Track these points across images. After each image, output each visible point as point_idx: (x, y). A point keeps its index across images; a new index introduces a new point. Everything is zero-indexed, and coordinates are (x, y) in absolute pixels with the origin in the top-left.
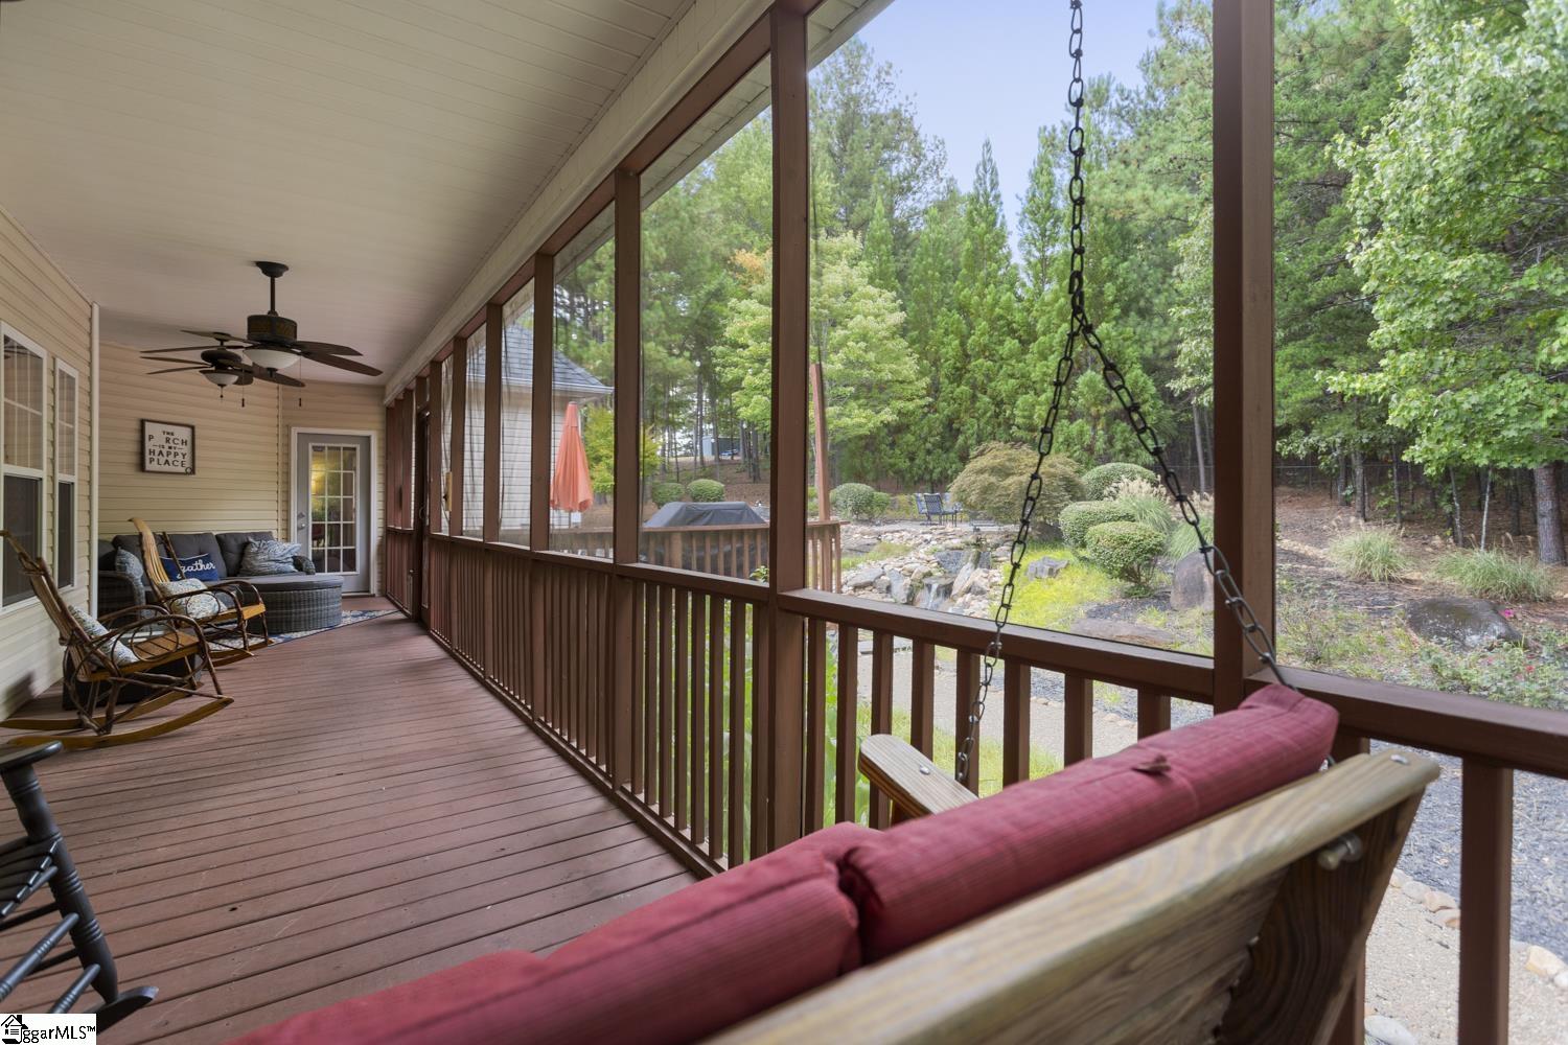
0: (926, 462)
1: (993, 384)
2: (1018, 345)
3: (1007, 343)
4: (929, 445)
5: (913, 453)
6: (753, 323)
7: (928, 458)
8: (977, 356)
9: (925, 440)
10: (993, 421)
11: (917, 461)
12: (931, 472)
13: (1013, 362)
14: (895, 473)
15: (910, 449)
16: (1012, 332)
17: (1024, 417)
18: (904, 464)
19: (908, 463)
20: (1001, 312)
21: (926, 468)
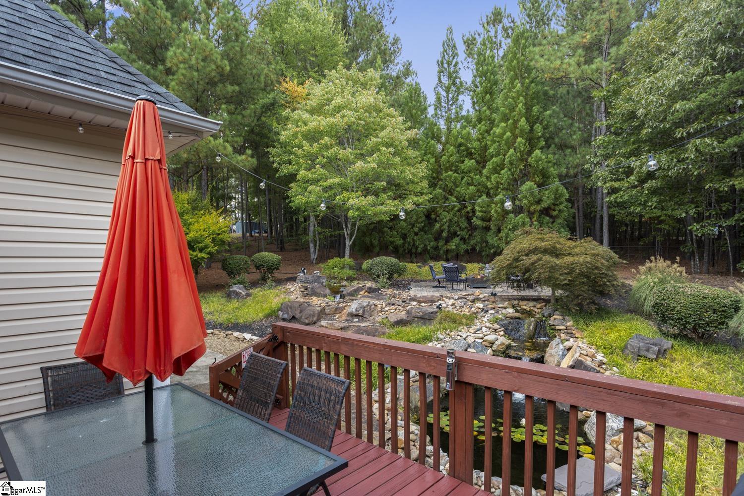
0: (413, 240)
1: (458, 189)
2: (475, 163)
3: (466, 162)
4: (416, 229)
5: (405, 235)
6: (304, 129)
7: (416, 238)
8: (446, 170)
9: (413, 226)
10: (458, 214)
11: (408, 240)
12: (417, 248)
13: (472, 175)
14: (394, 248)
15: (403, 231)
16: (470, 155)
17: (481, 211)
18: (400, 242)
19: (402, 241)
20: (463, 141)
21: (414, 245)
